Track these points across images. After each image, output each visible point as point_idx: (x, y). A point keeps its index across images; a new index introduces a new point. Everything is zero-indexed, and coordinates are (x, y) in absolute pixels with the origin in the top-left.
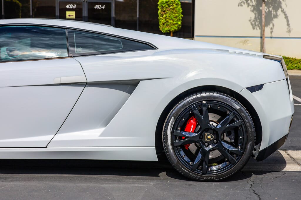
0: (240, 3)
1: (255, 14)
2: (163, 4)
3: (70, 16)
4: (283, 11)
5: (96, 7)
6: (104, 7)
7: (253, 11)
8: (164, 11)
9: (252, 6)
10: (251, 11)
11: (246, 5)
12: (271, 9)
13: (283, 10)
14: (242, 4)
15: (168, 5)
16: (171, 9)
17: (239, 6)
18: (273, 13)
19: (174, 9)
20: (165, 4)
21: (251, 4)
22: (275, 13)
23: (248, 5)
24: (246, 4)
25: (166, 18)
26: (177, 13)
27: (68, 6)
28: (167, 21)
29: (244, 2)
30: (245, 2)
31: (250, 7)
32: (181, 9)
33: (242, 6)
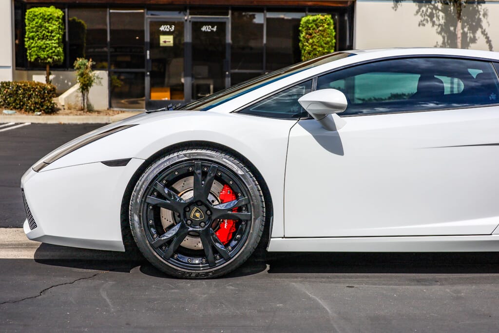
0: (421, 21)
1: (444, 37)
2: (309, 23)
3: (165, 42)
4: (483, 33)
5: (204, 29)
6: (215, 29)
7: (440, 33)
8: (310, 34)
9: (439, 25)
10: (437, 32)
11: (430, 24)
12: (466, 30)
13: (485, 31)
14: (425, 22)
15: (316, 25)
16: (320, 30)
17: (419, 25)
18: (470, 35)
19: (324, 31)
20: (311, 23)
21: (437, 22)
22: (472, 35)
23: (434, 24)
24: (429, 22)
25: (312, 44)
26: (329, 37)
27: (162, 28)
28: (315, 49)
29: (427, 20)
30: (429, 19)
31: (436, 27)
32: (333, 31)
33: (424, 25)
